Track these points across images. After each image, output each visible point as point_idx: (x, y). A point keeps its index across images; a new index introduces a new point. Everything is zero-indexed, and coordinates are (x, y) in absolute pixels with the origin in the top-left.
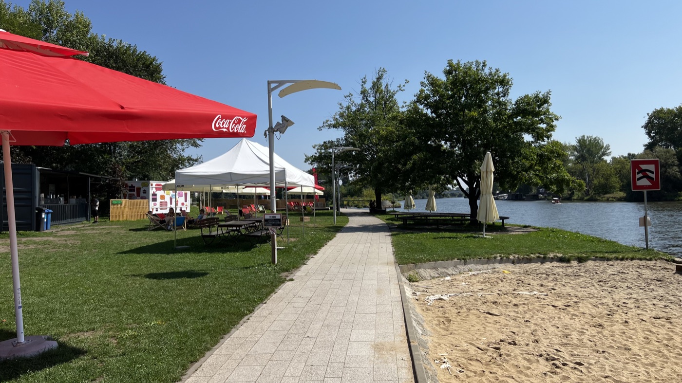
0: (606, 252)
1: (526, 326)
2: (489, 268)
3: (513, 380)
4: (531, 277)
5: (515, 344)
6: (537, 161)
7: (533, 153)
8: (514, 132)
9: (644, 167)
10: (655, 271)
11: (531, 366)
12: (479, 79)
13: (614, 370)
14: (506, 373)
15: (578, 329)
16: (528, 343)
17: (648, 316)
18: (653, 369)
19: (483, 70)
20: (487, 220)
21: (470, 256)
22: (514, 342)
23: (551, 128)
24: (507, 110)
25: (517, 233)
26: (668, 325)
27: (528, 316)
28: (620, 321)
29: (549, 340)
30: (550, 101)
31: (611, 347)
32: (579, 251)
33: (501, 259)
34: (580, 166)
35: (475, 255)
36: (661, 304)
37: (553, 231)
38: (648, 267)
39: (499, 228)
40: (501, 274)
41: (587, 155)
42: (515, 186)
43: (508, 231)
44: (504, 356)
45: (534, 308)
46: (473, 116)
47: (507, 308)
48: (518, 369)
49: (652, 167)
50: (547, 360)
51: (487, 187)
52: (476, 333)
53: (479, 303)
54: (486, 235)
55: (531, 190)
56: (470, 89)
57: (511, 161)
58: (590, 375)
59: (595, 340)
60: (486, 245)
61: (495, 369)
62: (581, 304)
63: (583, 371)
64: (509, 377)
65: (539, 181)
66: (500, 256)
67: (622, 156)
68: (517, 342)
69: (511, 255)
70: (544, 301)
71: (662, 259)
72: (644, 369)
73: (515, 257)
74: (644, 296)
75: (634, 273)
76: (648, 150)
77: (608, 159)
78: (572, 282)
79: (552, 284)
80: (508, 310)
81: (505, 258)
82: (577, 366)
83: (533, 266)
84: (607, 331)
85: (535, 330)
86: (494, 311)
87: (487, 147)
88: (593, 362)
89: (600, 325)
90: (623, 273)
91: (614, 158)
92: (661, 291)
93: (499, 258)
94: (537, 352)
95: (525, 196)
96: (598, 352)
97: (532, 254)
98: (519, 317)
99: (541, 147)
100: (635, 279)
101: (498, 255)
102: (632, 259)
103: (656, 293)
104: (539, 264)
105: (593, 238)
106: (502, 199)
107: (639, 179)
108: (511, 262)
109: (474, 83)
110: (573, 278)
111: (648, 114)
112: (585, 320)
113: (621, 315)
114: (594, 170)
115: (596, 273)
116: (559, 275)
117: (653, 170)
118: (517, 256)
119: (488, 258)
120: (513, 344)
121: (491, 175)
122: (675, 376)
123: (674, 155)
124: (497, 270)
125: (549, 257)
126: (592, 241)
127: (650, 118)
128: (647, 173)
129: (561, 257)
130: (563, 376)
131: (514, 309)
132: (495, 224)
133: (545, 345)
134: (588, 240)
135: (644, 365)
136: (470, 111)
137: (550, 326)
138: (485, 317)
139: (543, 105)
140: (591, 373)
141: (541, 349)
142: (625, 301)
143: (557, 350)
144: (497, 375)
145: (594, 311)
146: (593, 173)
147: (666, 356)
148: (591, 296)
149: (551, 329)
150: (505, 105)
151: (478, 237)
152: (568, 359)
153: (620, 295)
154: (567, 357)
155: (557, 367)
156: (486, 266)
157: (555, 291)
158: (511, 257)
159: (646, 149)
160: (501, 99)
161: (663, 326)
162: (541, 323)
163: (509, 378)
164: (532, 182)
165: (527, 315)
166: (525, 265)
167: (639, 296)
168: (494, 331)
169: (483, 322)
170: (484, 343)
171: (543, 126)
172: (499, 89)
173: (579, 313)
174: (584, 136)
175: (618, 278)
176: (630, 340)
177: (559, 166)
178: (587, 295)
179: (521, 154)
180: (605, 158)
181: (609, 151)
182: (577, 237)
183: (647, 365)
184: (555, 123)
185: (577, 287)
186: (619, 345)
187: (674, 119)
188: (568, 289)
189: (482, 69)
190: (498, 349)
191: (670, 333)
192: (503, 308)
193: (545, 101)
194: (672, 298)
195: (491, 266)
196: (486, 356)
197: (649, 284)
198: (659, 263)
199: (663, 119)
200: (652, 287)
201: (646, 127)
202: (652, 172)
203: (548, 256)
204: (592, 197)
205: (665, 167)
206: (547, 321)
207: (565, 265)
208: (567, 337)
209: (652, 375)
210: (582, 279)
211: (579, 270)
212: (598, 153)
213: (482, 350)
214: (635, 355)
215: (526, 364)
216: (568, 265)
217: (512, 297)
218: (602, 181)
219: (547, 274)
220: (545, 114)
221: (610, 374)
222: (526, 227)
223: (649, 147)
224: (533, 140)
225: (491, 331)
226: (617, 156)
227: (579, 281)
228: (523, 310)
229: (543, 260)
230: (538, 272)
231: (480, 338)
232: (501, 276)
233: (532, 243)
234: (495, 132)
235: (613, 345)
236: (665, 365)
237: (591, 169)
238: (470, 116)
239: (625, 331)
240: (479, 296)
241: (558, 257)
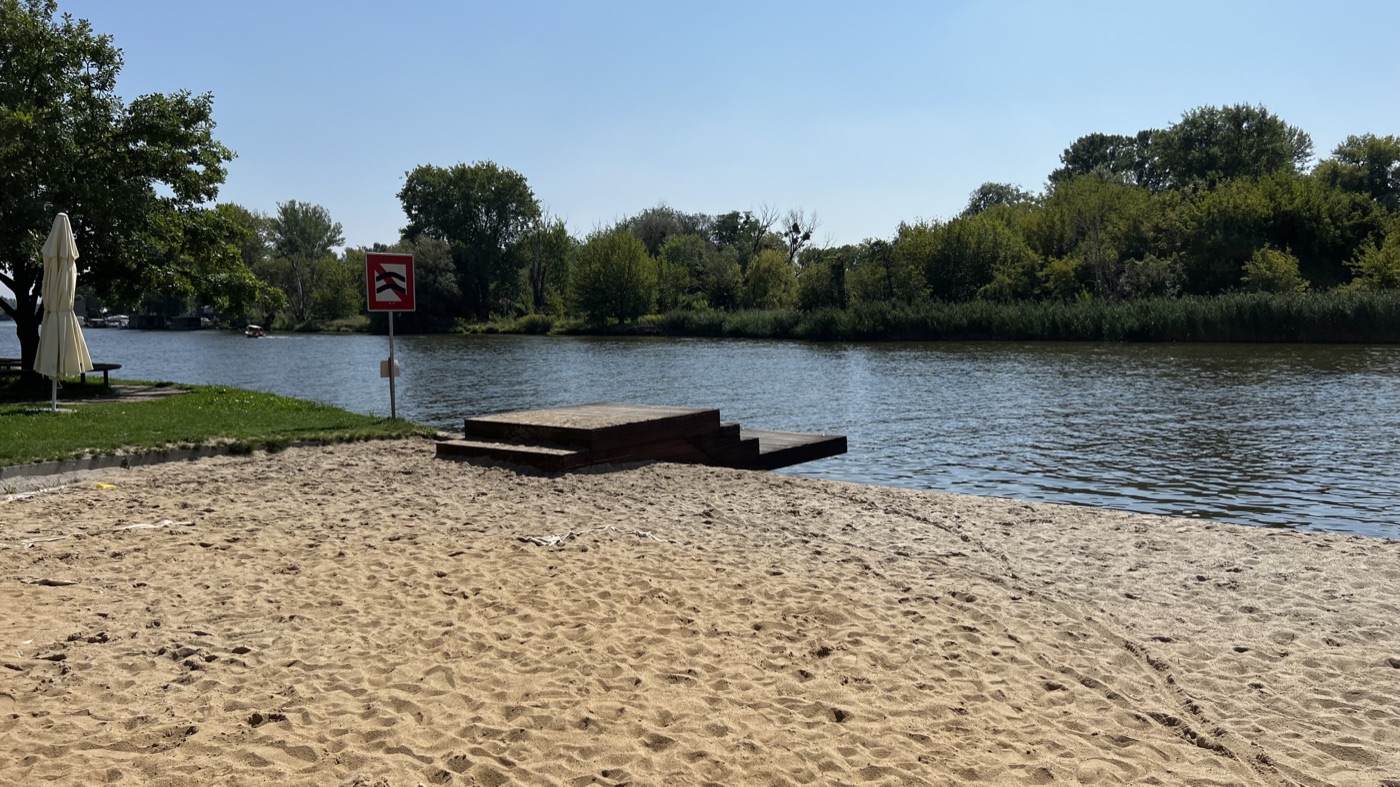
0: (322, 429)
1: (137, 595)
2: (63, 480)
3: (89, 718)
4: (163, 491)
5: (104, 639)
6: (184, 244)
7: (175, 225)
8: (131, 174)
9: (388, 267)
10: (402, 458)
11: (136, 679)
12: (37, 36)
13: (308, 648)
14: (75, 707)
15: (248, 584)
16: (134, 631)
17: (380, 537)
18: (375, 631)
19: (48, 16)
20: (62, 371)
21: (10, 457)
22: (100, 635)
23: (216, 175)
24: (111, 120)
25: (139, 399)
26: (411, 549)
27: (143, 574)
28: (331, 554)
29: (184, 616)
30: (211, 116)
31: (308, 605)
32: (270, 429)
33: (94, 458)
34: (286, 263)
35: (25, 455)
36: (405, 513)
37: (221, 393)
38: (392, 451)
39: (95, 389)
40: (92, 493)
41: (299, 241)
42: (136, 295)
43: (118, 396)
44: (72, 672)
45: (159, 556)
46: (21, 122)
47: (95, 565)
48: (105, 692)
49: (401, 269)
50: (175, 657)
51: (62, 296)
52: (6, 634)
53: (24, 563)
54: (58, 406)
55: (184, 308)
56: (12, 55)
57: (122, 239)
58: (259, 667)
59: (278, 598)
60: (58, 428)
61: (44, 705)
62: (261, 533)
63: (247, 663)
64: (79, 713)
65: (190, 287)
66: (91, 452)
67: (365, 248)
68: (108, 635)
69: (119, 447)
70: (185, 537)
71: (416, 434)
72: (360, 634)
73: (128, 452)
74: (379, 504)
75: (368, 463)
76: (407, 241)
77: (339, 251)
78: (250, 493)
79: (206, 502)
80: (99, 567)
81: (103, 456)
82: (237, 657)
83: (172, 468)
84: (304, 578)
85: (157, 602)
86: (61, 577)
87: (61, 201)
88: (269, 640)
89: (293, 568)
90: (348, 465)
91: (349, 251)
92: (408, 491)
93: (88, 457)
94: (154, 646)
95: (171, 320)
96: (281, 619)
97: (169, 442)
98: (122, 580)
99: (193, 214)
100: (367, 475)
101: (87, 450)
102: (367, 439)
103: (400, 495)
104: (184, 463)
105: (300, 402)
106: (115, 327)
107: (381, 289)
108: (120, 462)
109: (24, 44)
110: (252, 485)
111: (407, 173)
112: (265, 563)
113: (332, 543)
114: (313, 272)
115: (300, 470)
116: (224, 482)
117: (403, 273)
118: (132, 449)
119: (60, 460)
120: (99, 641)
121: (70, 266)
122: (410, 635)
123: (448, 252)
124: (81, 484)
125: (207, 447)
126: (298, 410)
127: (410, 181)
128: (394, 279)
129: (234, 444)
130: (206, 682)
131: (111, 565)
132: (88, 380)
133: (175, 627)
134: (289, 408)
135: (362, 626)
136: (13, 109)
137: (191, 586)
138: (36, 594)
139: (195, 123)
140: (262, 663)
141: (163, 638)
142: (345, 516)
143: (199, 634)
144: (49, 717)
145: (284, 543)
146: (312, 278)
147: (399, 602)
148: (284, 514)
149: (192, 593)
150: (106, 109)
151: (37, 413)
152: (219, 646)
153: (337, 507)
154: (218, 642)
155: (194, 667)
156: (54, 478)
157: (212, 514)
158: (119, 453)
159: (403, 238)
160: (96, 93)
161: (403, 551)
162: (172, 584)
163: (79, 717)
164: (174, 288)
165: (141, 572)
166: (152, 467)
167: (371, 503)
168: (54, 621)
169: (28, 605)
170: (25, 653)
171: (200, 169)
172: (89, 69)
173: (255, 551)
174: (293, 202)
175: (338, 476)
176: (343, 586)
177: (234, 257)
178: (276, 514)
179: (147, 224)
180: (334, 249)
181: (341, 236)
182: (269, 402)
183: (367, 625)
184: (224, 165)
185: (259, 501)
186: (322, 599)
187: (448, 187)
188: (240, 508)
189: (46, 13)
190: (61, 657)
191: (413, 562)
192: (84, 565)
193: (200, 113)
194: (424, 501)
195: (67, 477)
196: (26, 681)
197: (389, 481)
198: (412, 443)
199: (431, 186)
200: (395, 485)
201: (403, 196)
202: (402, 279)
203: (206, 443)
204: (309, 324)
205: (434, 273)
206: (184, 577)
207: (240, 459)
208: (223, 603)
209: (373, 641)
210: (270, 485)
211: (268, 467)
212: (320, 238)
213: (17, 669)
214: (348, 612)
215: (125, 676)
216: (248, 459)
217: (110, 539)
218: (328, 292)
219: (199, 483)
220: (199, 141)
221: (298, 656)
222: (161, 385)
223: (409, 234)
224: (175, 195)
225: (46, 621)
226: (356, 248)
227: (265, 488)
228: (132, 563)
229: (194, 454)
230: (181, 479)
231: (17, 642)
232: (90, 496)
233: (172, 418)
234: (82, 168)
235: (310, 601)
236: (397, 619)
237: (308, 270)
238: (13, 121)
239: (337, 571)
240: (26, 547)
241: (226, 445)
